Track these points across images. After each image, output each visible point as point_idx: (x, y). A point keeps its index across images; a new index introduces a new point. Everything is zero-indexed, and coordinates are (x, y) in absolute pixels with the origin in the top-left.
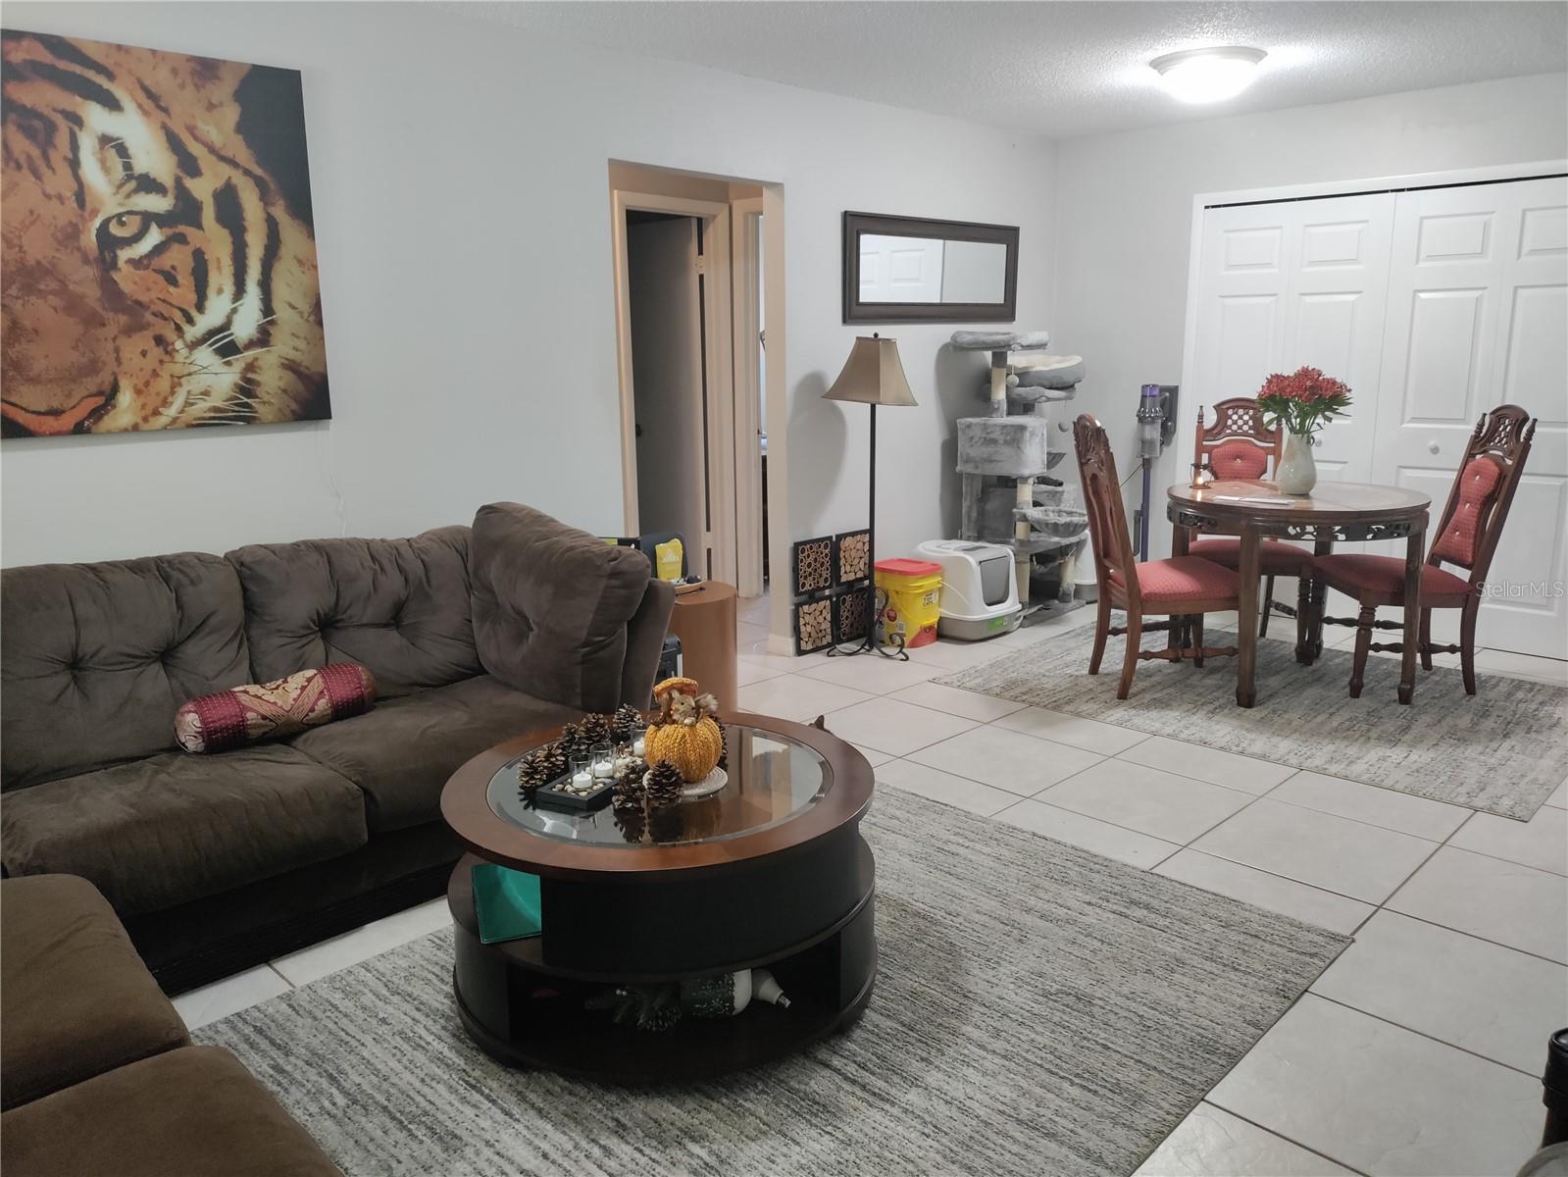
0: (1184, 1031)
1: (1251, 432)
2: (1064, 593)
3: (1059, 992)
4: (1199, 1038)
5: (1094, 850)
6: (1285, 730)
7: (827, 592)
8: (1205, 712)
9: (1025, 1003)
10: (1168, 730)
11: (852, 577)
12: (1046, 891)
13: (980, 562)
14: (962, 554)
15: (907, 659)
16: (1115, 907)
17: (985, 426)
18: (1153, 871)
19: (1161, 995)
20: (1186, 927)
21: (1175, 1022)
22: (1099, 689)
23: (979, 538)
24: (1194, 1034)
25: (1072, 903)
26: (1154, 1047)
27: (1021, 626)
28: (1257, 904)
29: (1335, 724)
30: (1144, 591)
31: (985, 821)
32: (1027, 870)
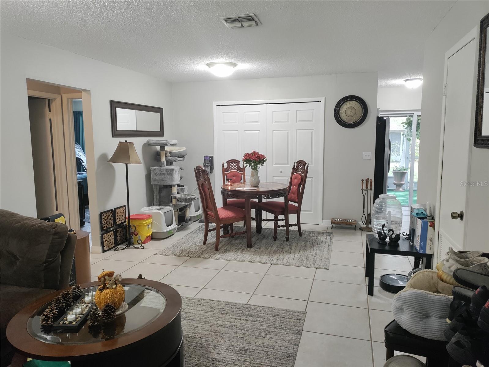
0: (279, 352)
1: (237, 169)
2: (186, 219)
3: (240, 350)
4: (283, 353)
5: (229, 301)
6: (262, 253)
7: (112, 229)
8: (240, 252)
9: (232, 357)
10: (233, 259)
11: (120, 222)
12: (222, 318)
13: (164, 213)
14: (158, 211)
15: (144, 248)
16: (243, 318)
17: (160, 170)
18: (248, 304)
19: (268, 343)
20: (265, 319)
21: (275, 350)
22: (209, 249)
23: (160, 205)
24: (281, 353)
25: (231, 320)
26: (273, 360)
27: (177, 232)
28: (279, 307)
29: (274, 250)
30: (220, 218)
31: (193, 299)
32: (213, 312)
